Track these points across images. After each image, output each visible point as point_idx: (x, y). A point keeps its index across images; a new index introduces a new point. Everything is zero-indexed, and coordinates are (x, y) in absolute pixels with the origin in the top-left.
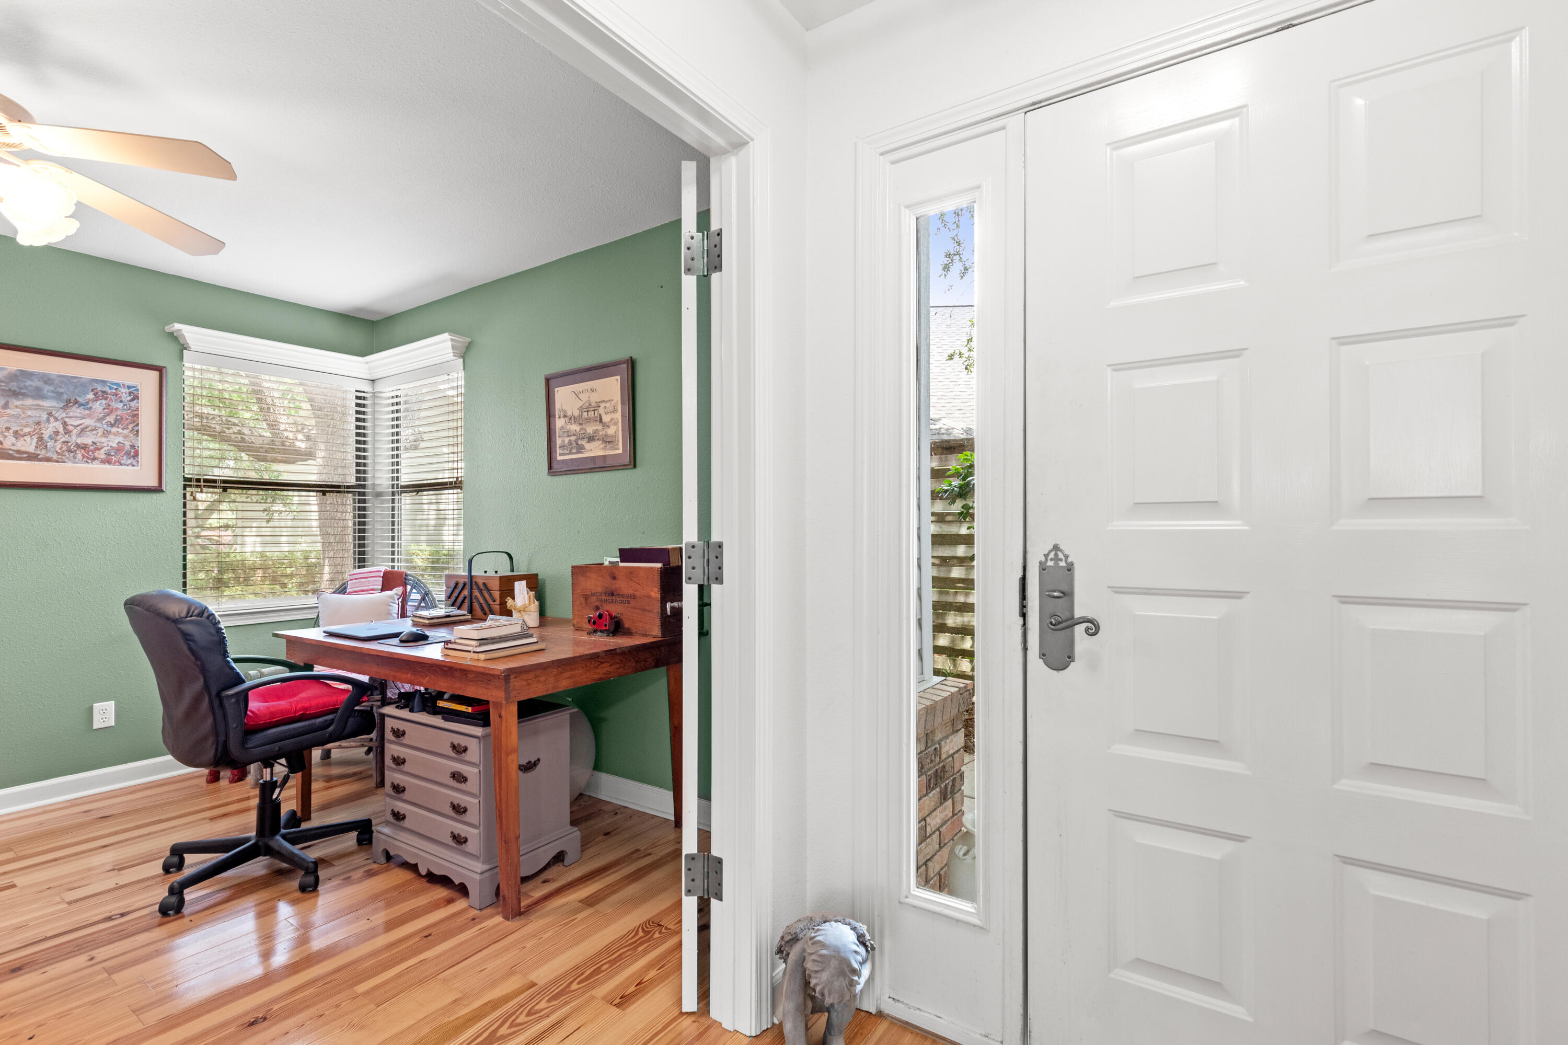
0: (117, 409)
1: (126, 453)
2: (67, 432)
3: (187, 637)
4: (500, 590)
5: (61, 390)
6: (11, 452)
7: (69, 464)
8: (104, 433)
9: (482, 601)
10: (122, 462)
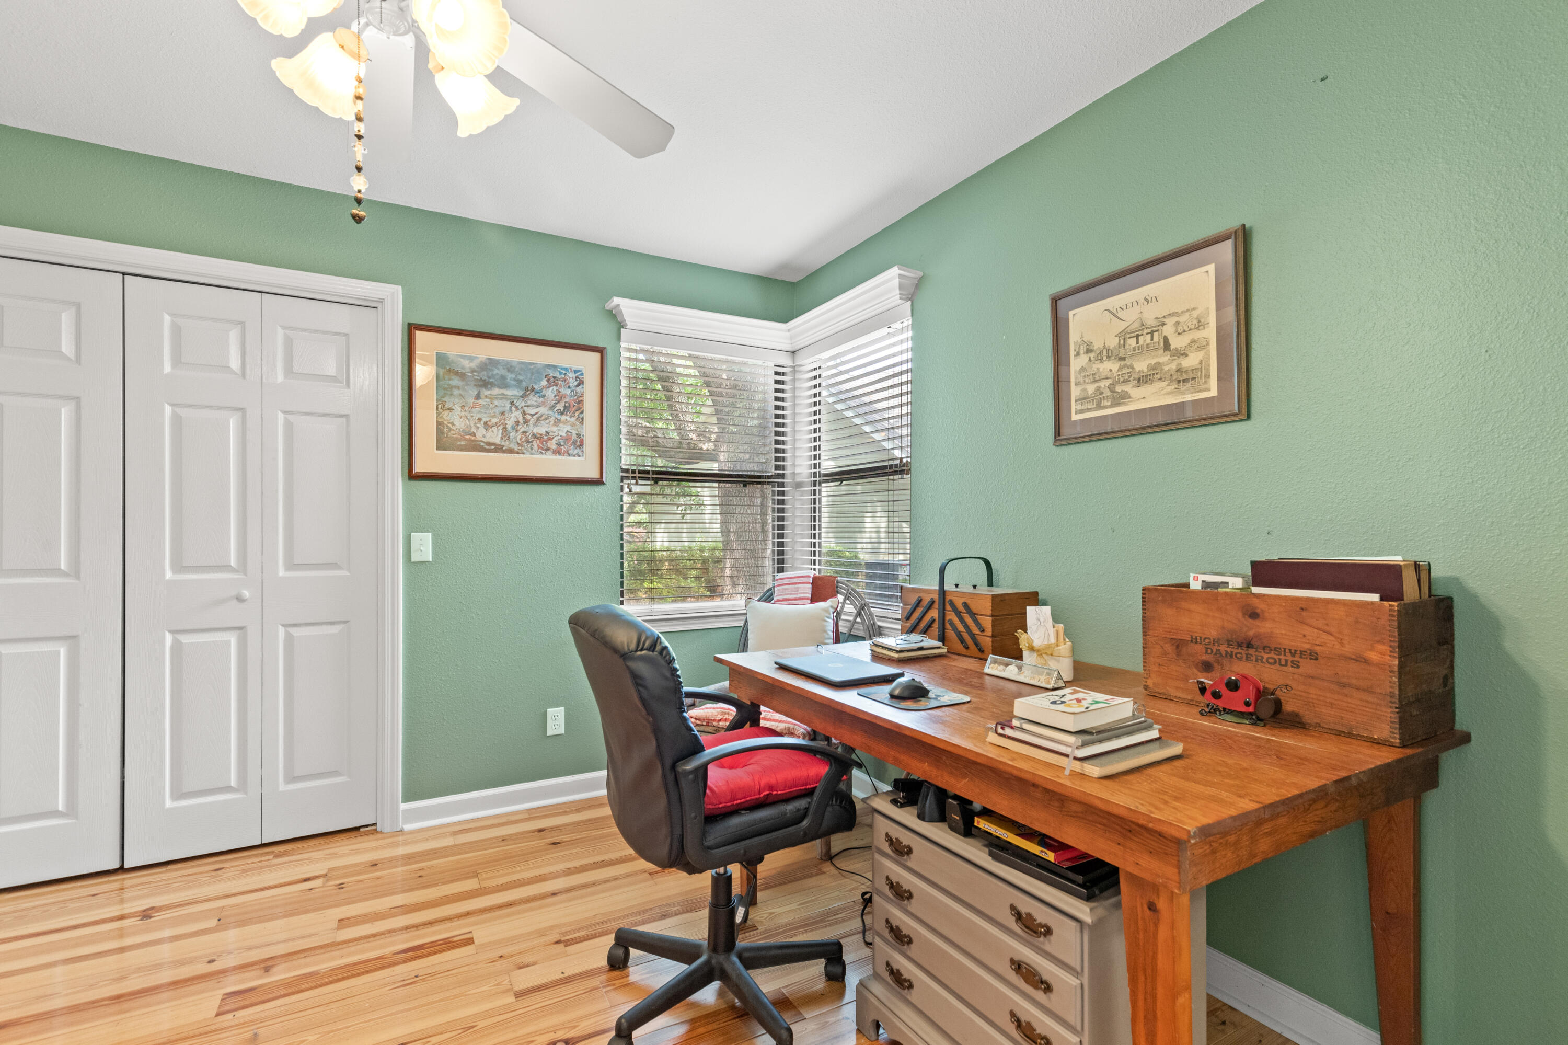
0: (565, 396)
1: (573, 442)
2: (526, 422)
3: (636, 678)
4: (992, 616)
5: (521, 378)
6: (482, 444)
7: (527, 456)
8: (555, 422)
9: (961, 628)
10: (570, 452)
